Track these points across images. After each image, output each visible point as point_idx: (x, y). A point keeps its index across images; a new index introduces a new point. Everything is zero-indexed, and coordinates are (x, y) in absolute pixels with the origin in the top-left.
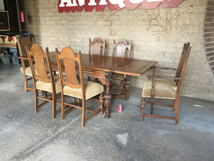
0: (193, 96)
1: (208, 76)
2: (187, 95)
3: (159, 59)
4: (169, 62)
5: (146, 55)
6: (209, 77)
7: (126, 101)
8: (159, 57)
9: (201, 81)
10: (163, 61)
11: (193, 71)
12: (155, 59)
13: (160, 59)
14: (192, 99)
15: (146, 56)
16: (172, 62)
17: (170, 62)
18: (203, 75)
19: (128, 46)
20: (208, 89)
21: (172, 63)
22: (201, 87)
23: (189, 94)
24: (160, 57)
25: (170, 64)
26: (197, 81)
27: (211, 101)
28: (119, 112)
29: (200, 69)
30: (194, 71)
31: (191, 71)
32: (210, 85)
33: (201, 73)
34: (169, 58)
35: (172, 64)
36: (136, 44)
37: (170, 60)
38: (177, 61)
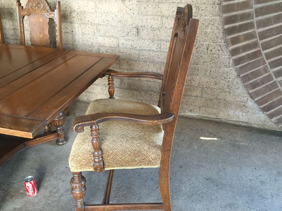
0: (197, 115)
1: (225, 76)
2: (187, 113)
3: (127, 42)
4: (149, 48)
5: (101, 33)
6: (229, 77)
7: (59, 146)
8: (127, 38)
9: (212, 86)
10: (138, 48)
11: (197, 66)
12: (121, 42)
13: (131, 42)
14: (197, 119)
15: (101, 36)
16: (155, 49)
17: (152, 48)
18: (215, 74)
19: (53, 15)
20: (225, 100)
21: (155, 51)
22: (213, 97)
23: (191, 110)
24: (130, 38)
25: (151, 53)
26: (205, 86)
27: (230, 122)
28: (29, 196)
29: (211, 62)
30: (200, 66)
31: (193, 66)
32: (230, 93)
33: (213, 70)
34: (150, 41)
35: (155, 53)
36: (76, 9)
37: (151, 44)
38: (165, 46)
